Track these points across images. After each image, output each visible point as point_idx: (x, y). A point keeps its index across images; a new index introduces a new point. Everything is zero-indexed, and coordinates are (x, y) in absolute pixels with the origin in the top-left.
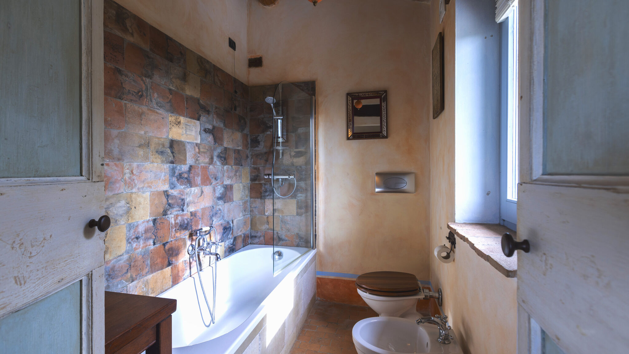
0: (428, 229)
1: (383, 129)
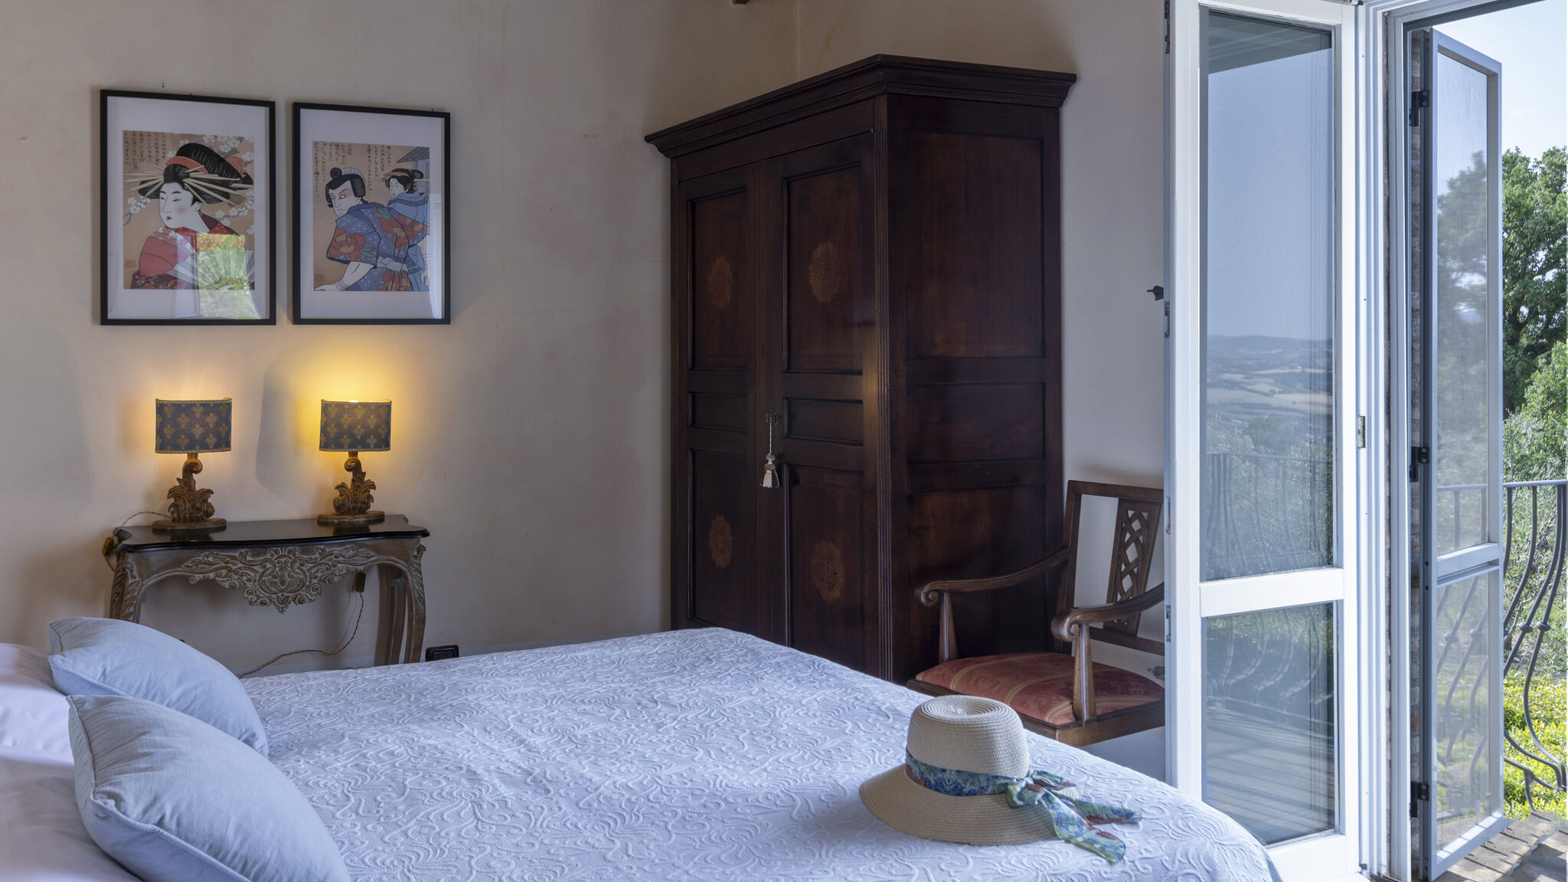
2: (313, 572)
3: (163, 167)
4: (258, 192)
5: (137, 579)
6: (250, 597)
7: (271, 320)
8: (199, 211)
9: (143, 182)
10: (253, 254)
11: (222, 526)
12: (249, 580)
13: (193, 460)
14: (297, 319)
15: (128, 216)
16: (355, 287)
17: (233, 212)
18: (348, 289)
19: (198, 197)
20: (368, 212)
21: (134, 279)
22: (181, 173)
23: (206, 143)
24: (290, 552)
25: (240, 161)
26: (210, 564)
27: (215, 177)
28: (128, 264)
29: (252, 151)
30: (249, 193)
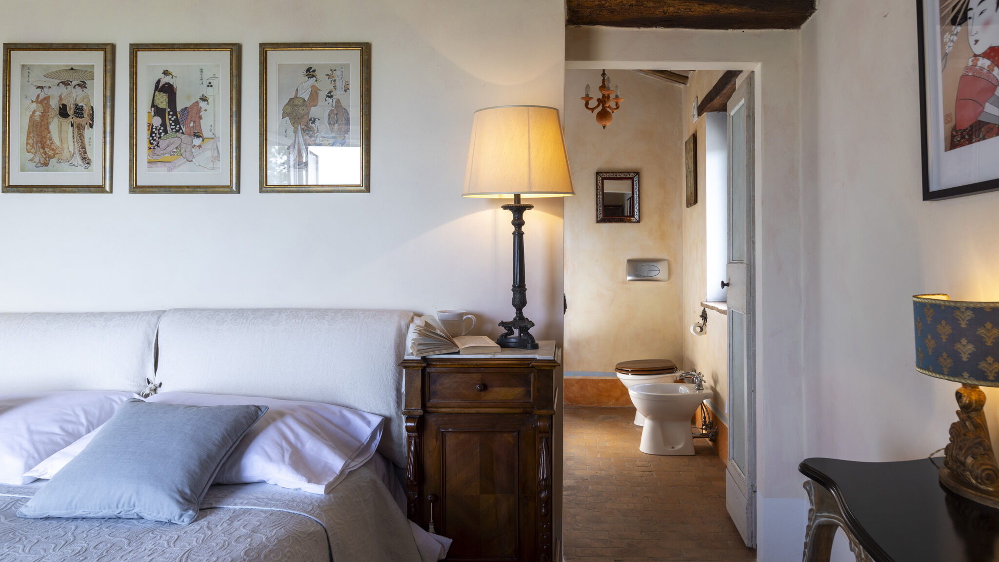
0: (681, 319)
1: (635, 213)
15: (945, 59)
21: (954, 137)
28: (947, 118)
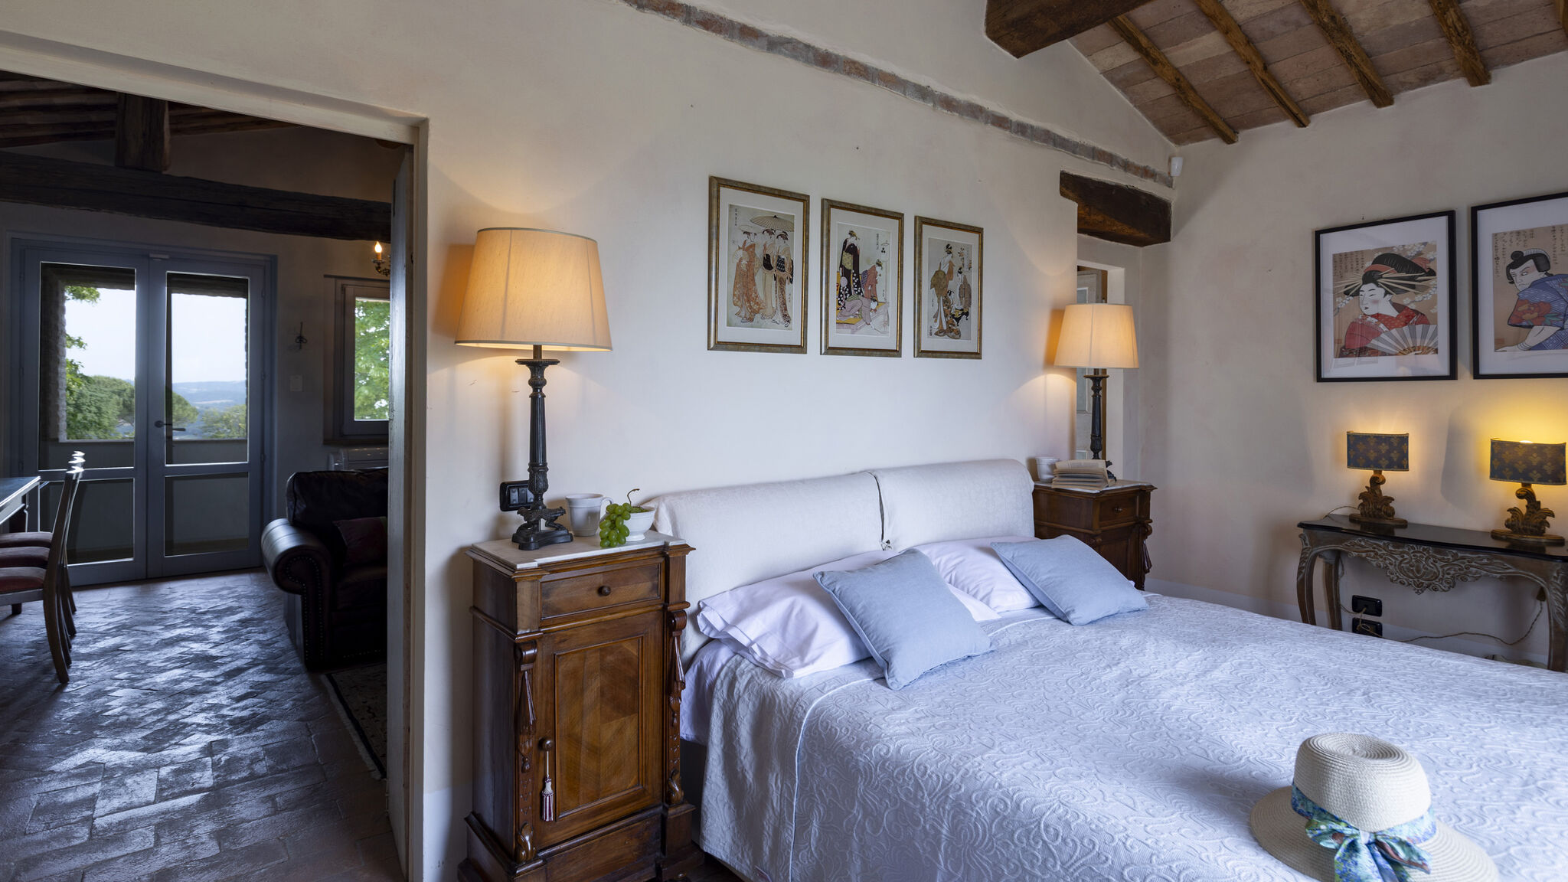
2: (1446, 568)
3: (1362, 273)
4: (1441, 282)
5: (1309, 546)
6: (1392, 576)
7: (1453, 375)
8: (1390, 301)
9: (1347, 286)
10: (1436, 328)
11: (1404, 524)
12: (1391, 564)
13: (1377, 475)
14: (1477, 375)
15: (1337, 310)
16: (1540, 346)
17: (1418, 298)
18: (1531, 349)
19: (1389, 290)
20: (1554, 283)
21: (1342, 351)
22: (1376, 277)
23: (1396, 251)
24: (1424, 550)
25: (1426, 261)
26: (1362, 546)
27: (1403, 275)
28: (1337, 341)
29: (1435, 250)
30: (1432, 282)
